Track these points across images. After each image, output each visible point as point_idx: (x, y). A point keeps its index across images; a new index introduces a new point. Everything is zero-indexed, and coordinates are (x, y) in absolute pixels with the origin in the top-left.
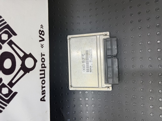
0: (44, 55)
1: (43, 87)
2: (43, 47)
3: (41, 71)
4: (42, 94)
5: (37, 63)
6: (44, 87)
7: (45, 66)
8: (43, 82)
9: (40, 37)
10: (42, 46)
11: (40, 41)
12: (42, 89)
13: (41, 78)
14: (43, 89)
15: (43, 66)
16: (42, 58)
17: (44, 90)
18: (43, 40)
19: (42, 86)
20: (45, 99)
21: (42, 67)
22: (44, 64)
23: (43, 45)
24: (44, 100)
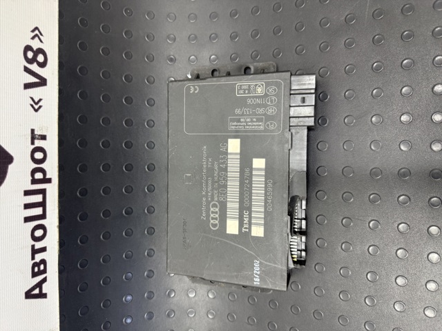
0: (43, 138)
1: (35, 252)
2: (40, 107)
3: (27, 193)
4: (34, 275)
5: (10, 167)
6: (43, 250)
7: (47, 177)
8: (39, 233)
9: (27, 70)
10: (36, 104)
11: (27, 86)
12: (33, 258)
13: (27, 219)
14: (38, 257)
15: (39, 176)
16: (33, 147)
17: (43, 262)
18: (43, 82)
19: (33, 246)
20: (44, 292)
21: (34, 181)
22: (43, 171)
23: (40, 100)
24: (42, 295)
